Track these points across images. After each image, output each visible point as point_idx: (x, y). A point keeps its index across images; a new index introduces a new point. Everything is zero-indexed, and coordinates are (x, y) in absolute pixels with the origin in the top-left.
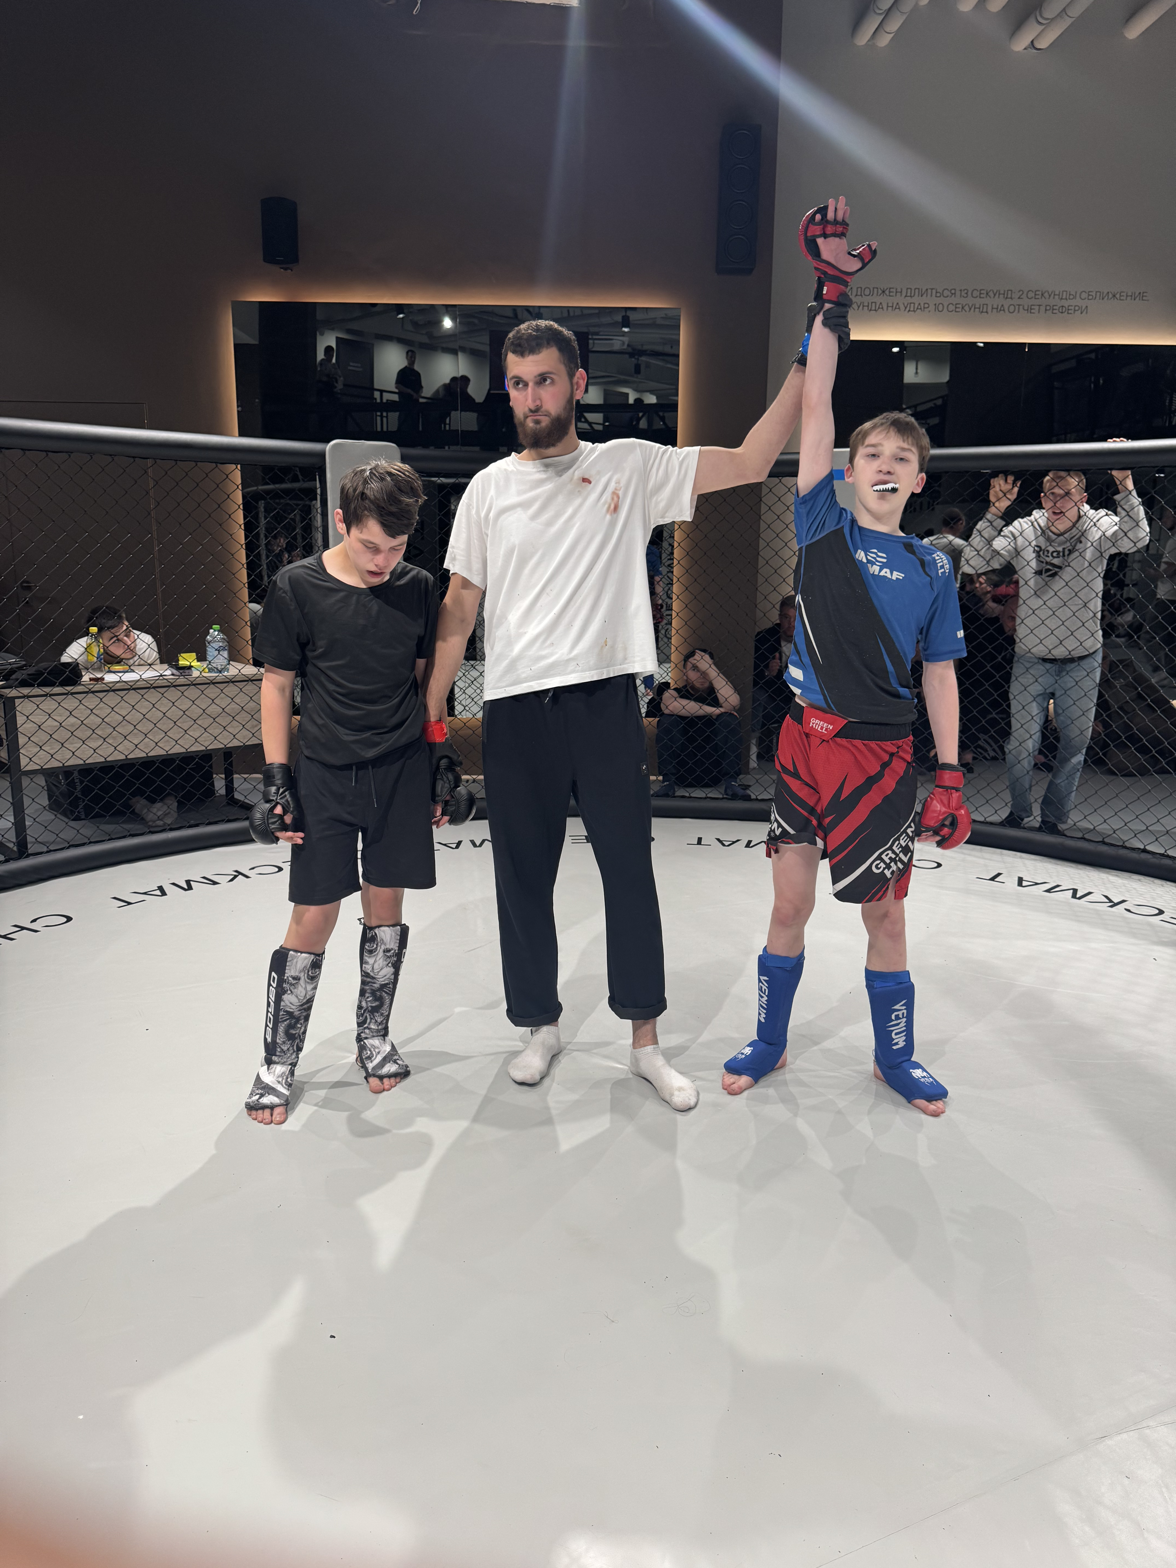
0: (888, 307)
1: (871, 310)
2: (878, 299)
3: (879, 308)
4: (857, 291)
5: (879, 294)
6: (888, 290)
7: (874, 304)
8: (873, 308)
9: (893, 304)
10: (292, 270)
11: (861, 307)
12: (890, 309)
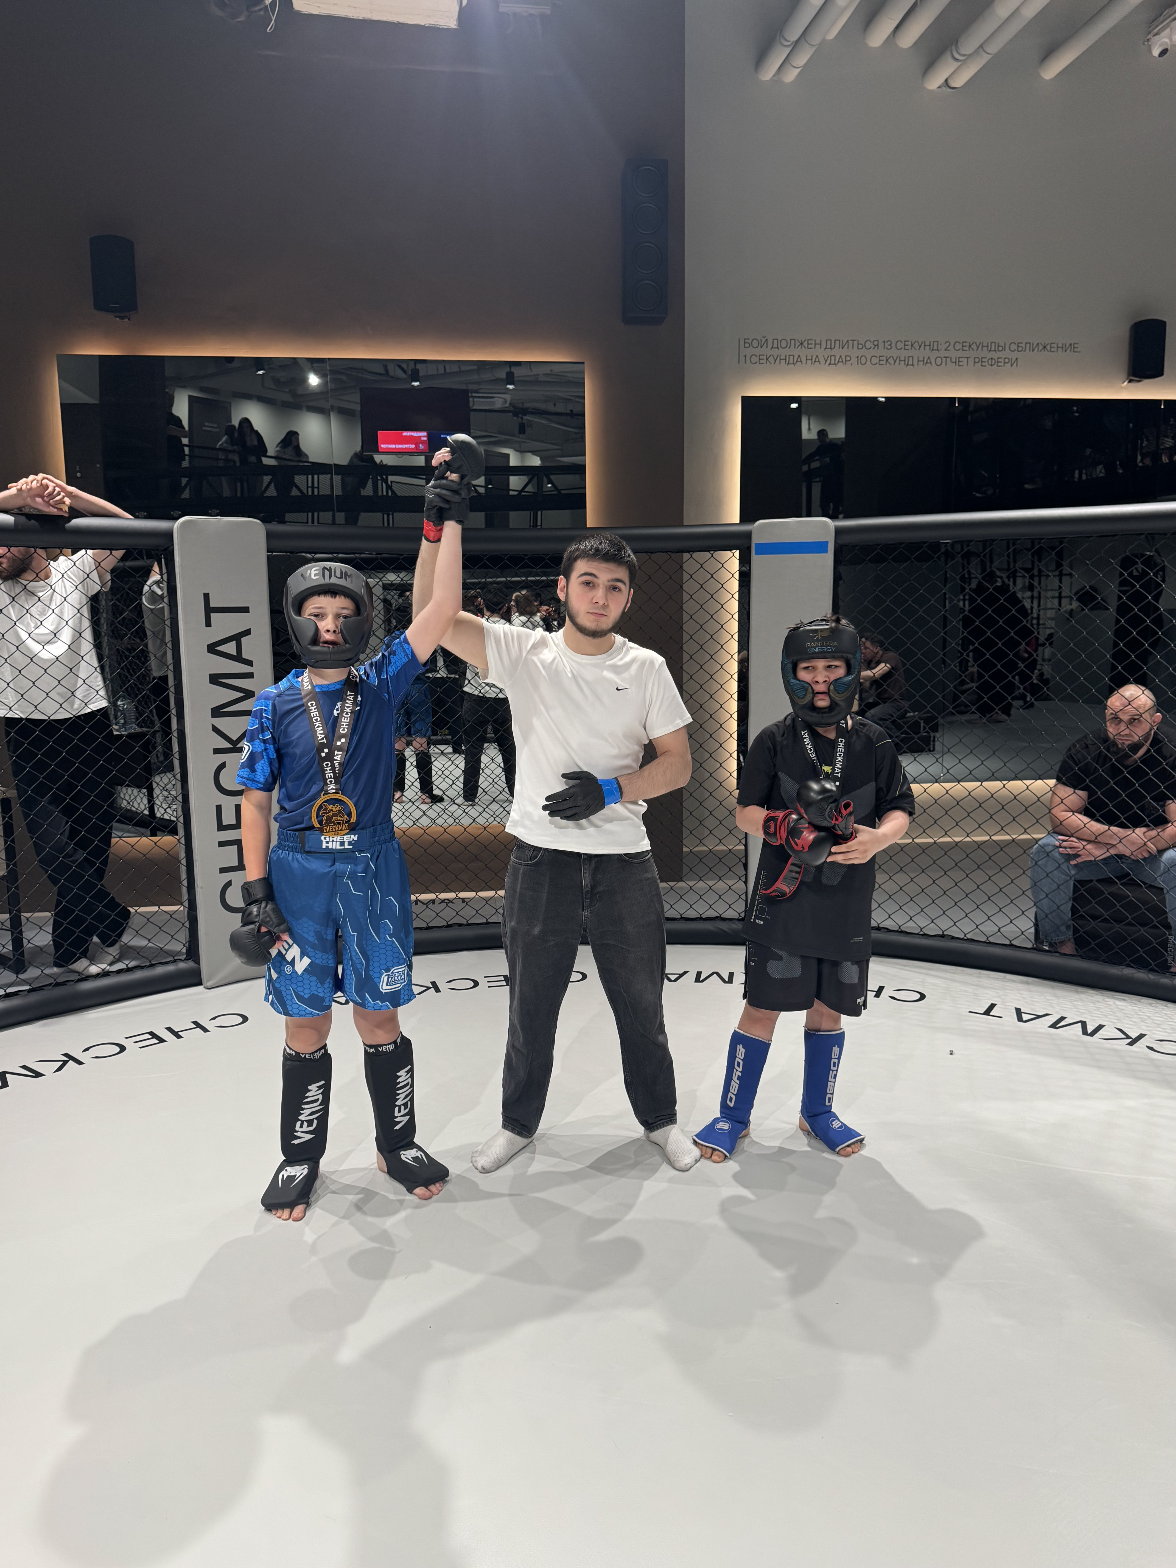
0: (807, 360)
1: (788, 363)
2: (796, 352)
3: (797, 361)
4: (773, 343)
5: (797, 346)
6: (806, 342)
9: (812, 356)
10: (129, 319)
11: (778, 360)
12: (809, 362)
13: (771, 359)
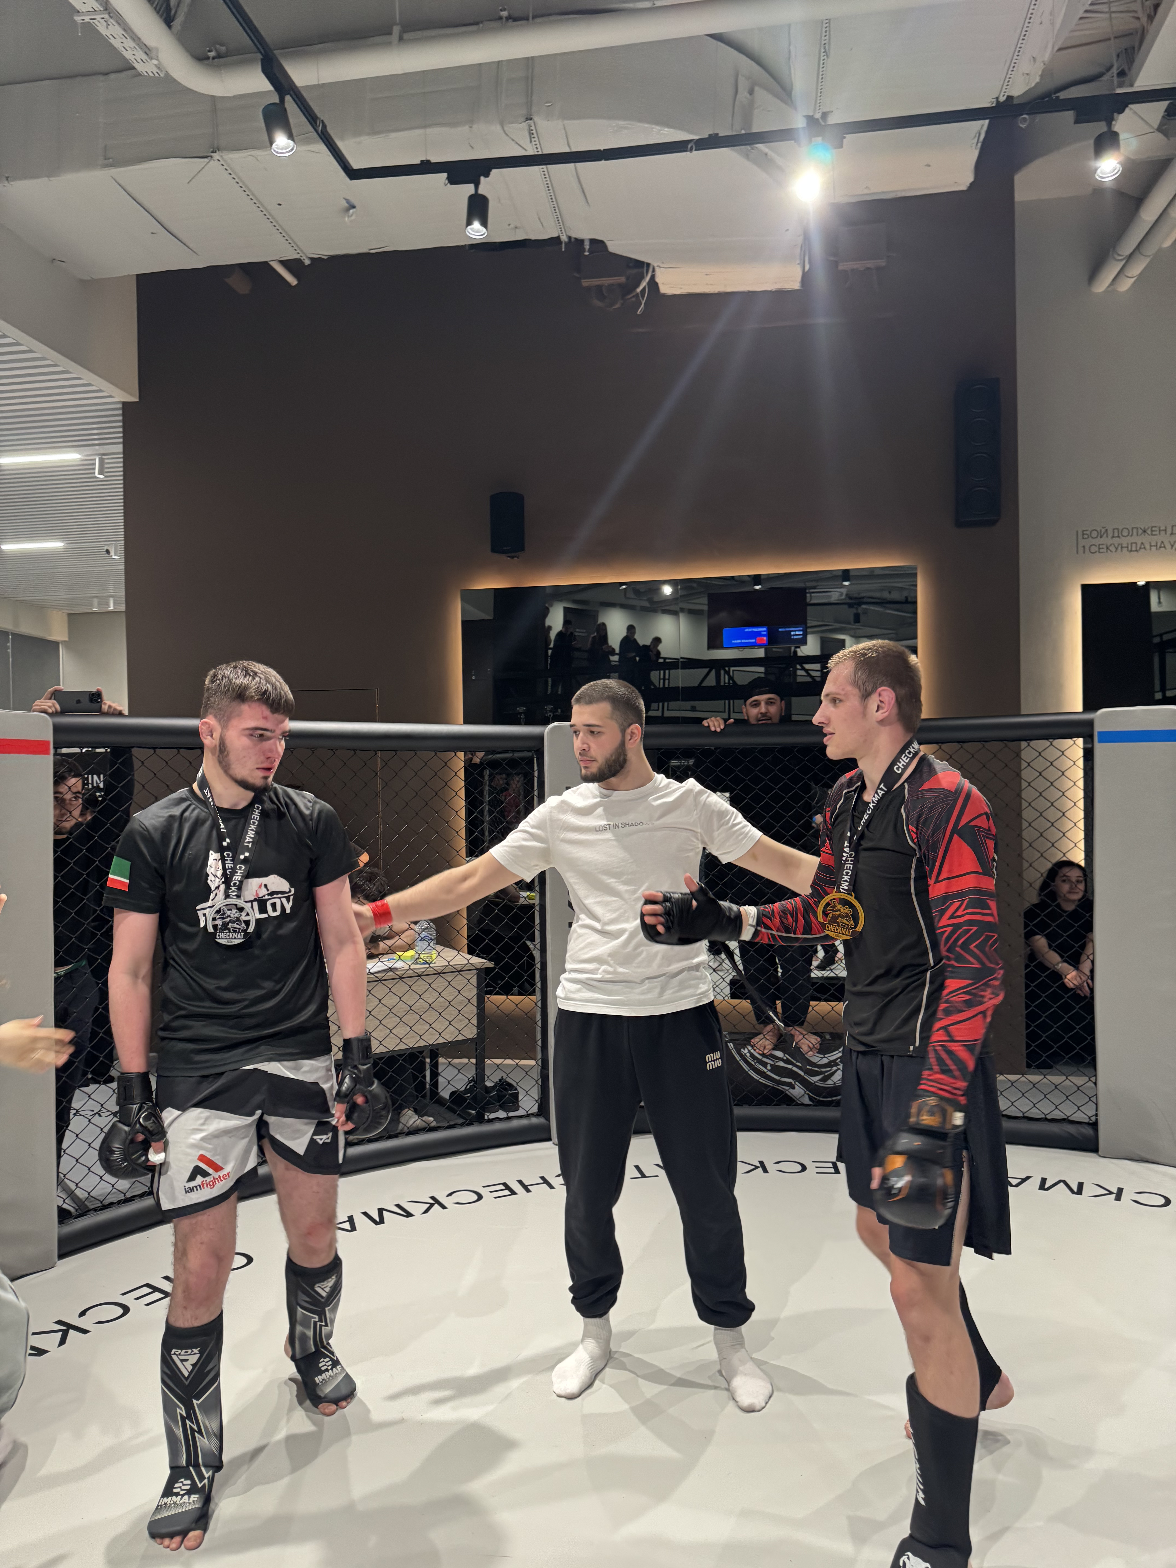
0: (1151, 546)
1: (1131, 551)
2: (1139, 540)
3: (1140, 548)
4: (1113, 532)
5: (1139, 533)
6: (1150, 530)
7: (1134, 545)
8: (1134, 549)
9: (1157, 543)
10: (518, 558)
11: (1119, 548)
12: (1154, 548)
13: (1112, 548)
